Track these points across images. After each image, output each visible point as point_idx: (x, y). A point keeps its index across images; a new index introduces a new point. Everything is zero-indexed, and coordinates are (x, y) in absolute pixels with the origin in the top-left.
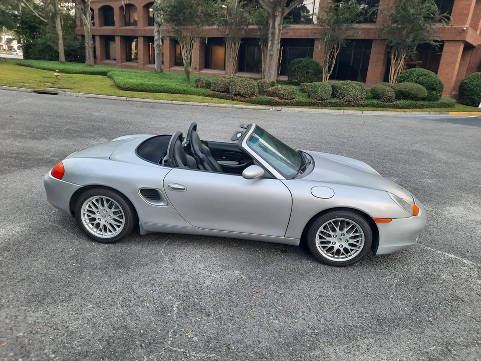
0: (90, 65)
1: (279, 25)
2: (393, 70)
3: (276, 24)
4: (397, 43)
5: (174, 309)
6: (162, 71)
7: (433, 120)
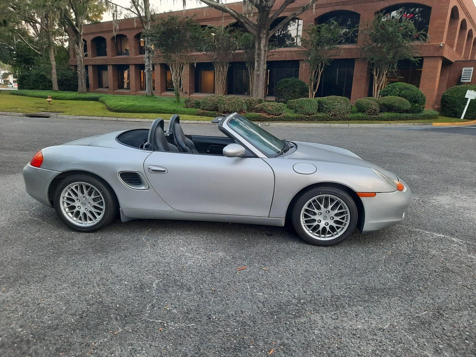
0: (83, 92)
1: (265, 46)
2: (376, 85)
3: (262, 45)
4: (379, 60)
5: (154, 286)
6: (152, 95)
7: (418, 130)
